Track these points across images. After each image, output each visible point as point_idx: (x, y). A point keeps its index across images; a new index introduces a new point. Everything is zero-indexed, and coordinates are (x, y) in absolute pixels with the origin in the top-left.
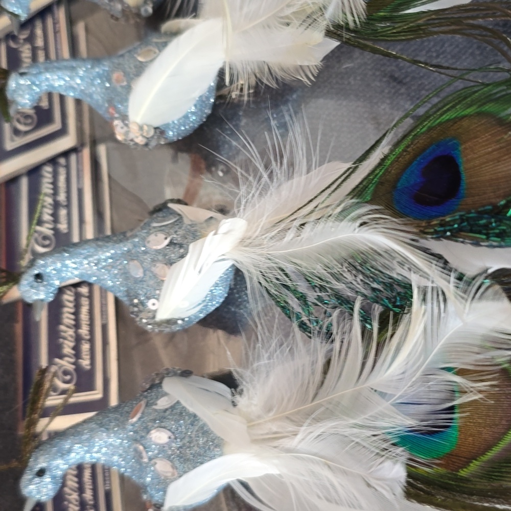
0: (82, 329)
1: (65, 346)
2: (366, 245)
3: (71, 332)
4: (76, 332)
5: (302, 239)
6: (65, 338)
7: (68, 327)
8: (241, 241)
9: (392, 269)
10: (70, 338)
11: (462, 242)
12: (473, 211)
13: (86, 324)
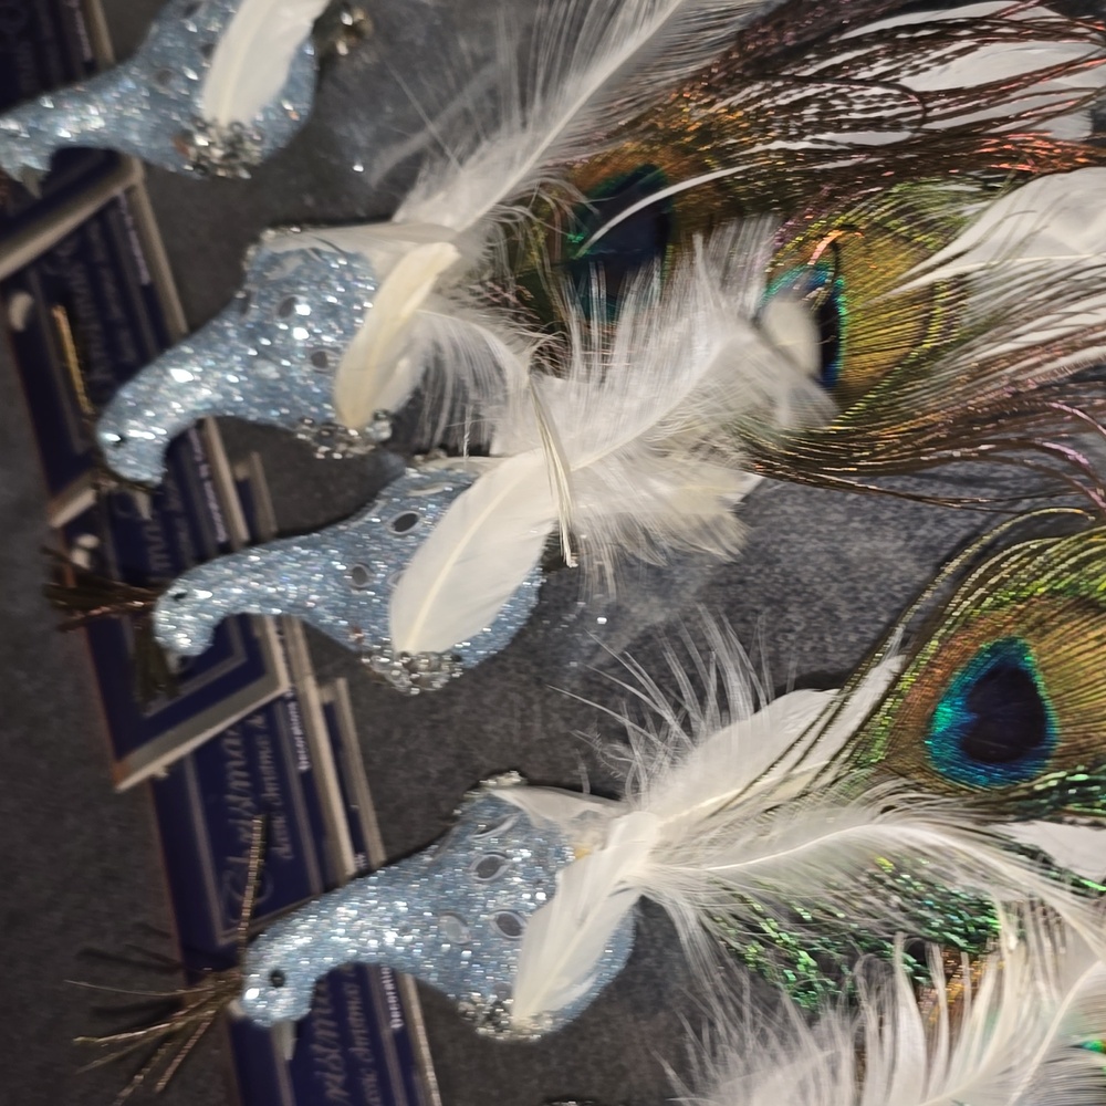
0: (355, 1046)
1: (328, 1084)
2: (899, 842)
3: (334, 1055)
4: (344, 1054)
5: (770, 841)
6: (325, 1069)
7: (325, 1045)
8: (653, 853)
9: (952, 880)
10: (334, 1068)
11: (1072, 823)
12: (1081, 768)
13: (362, 1035)
